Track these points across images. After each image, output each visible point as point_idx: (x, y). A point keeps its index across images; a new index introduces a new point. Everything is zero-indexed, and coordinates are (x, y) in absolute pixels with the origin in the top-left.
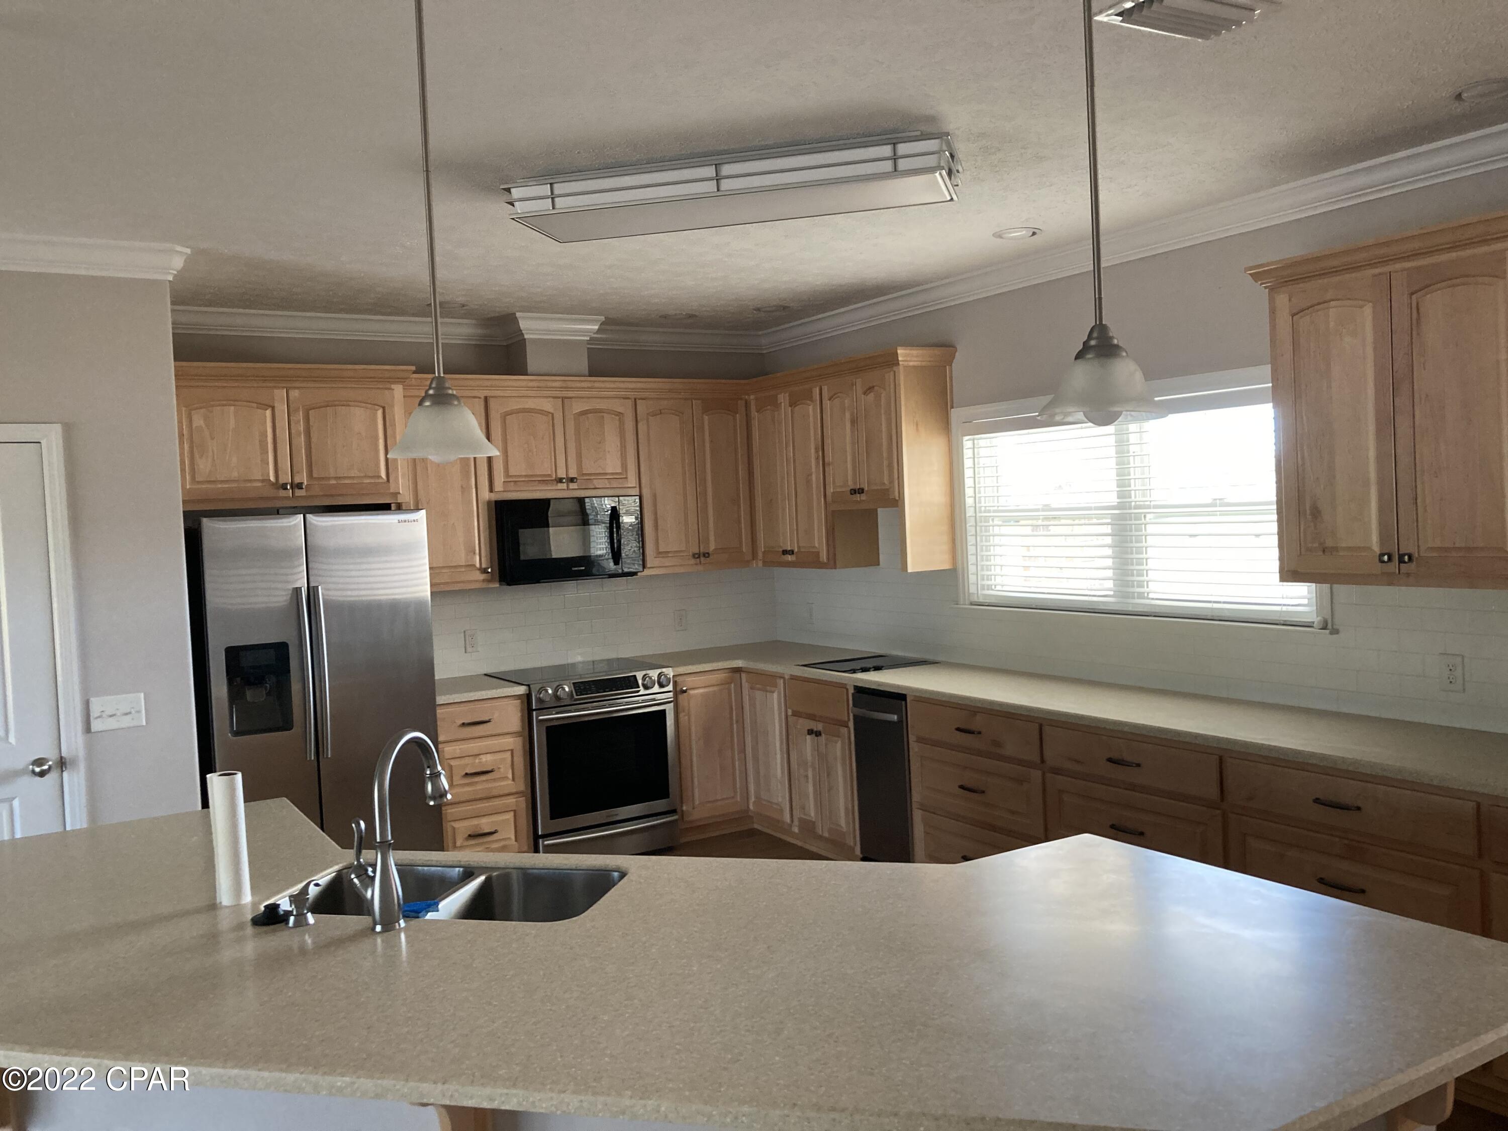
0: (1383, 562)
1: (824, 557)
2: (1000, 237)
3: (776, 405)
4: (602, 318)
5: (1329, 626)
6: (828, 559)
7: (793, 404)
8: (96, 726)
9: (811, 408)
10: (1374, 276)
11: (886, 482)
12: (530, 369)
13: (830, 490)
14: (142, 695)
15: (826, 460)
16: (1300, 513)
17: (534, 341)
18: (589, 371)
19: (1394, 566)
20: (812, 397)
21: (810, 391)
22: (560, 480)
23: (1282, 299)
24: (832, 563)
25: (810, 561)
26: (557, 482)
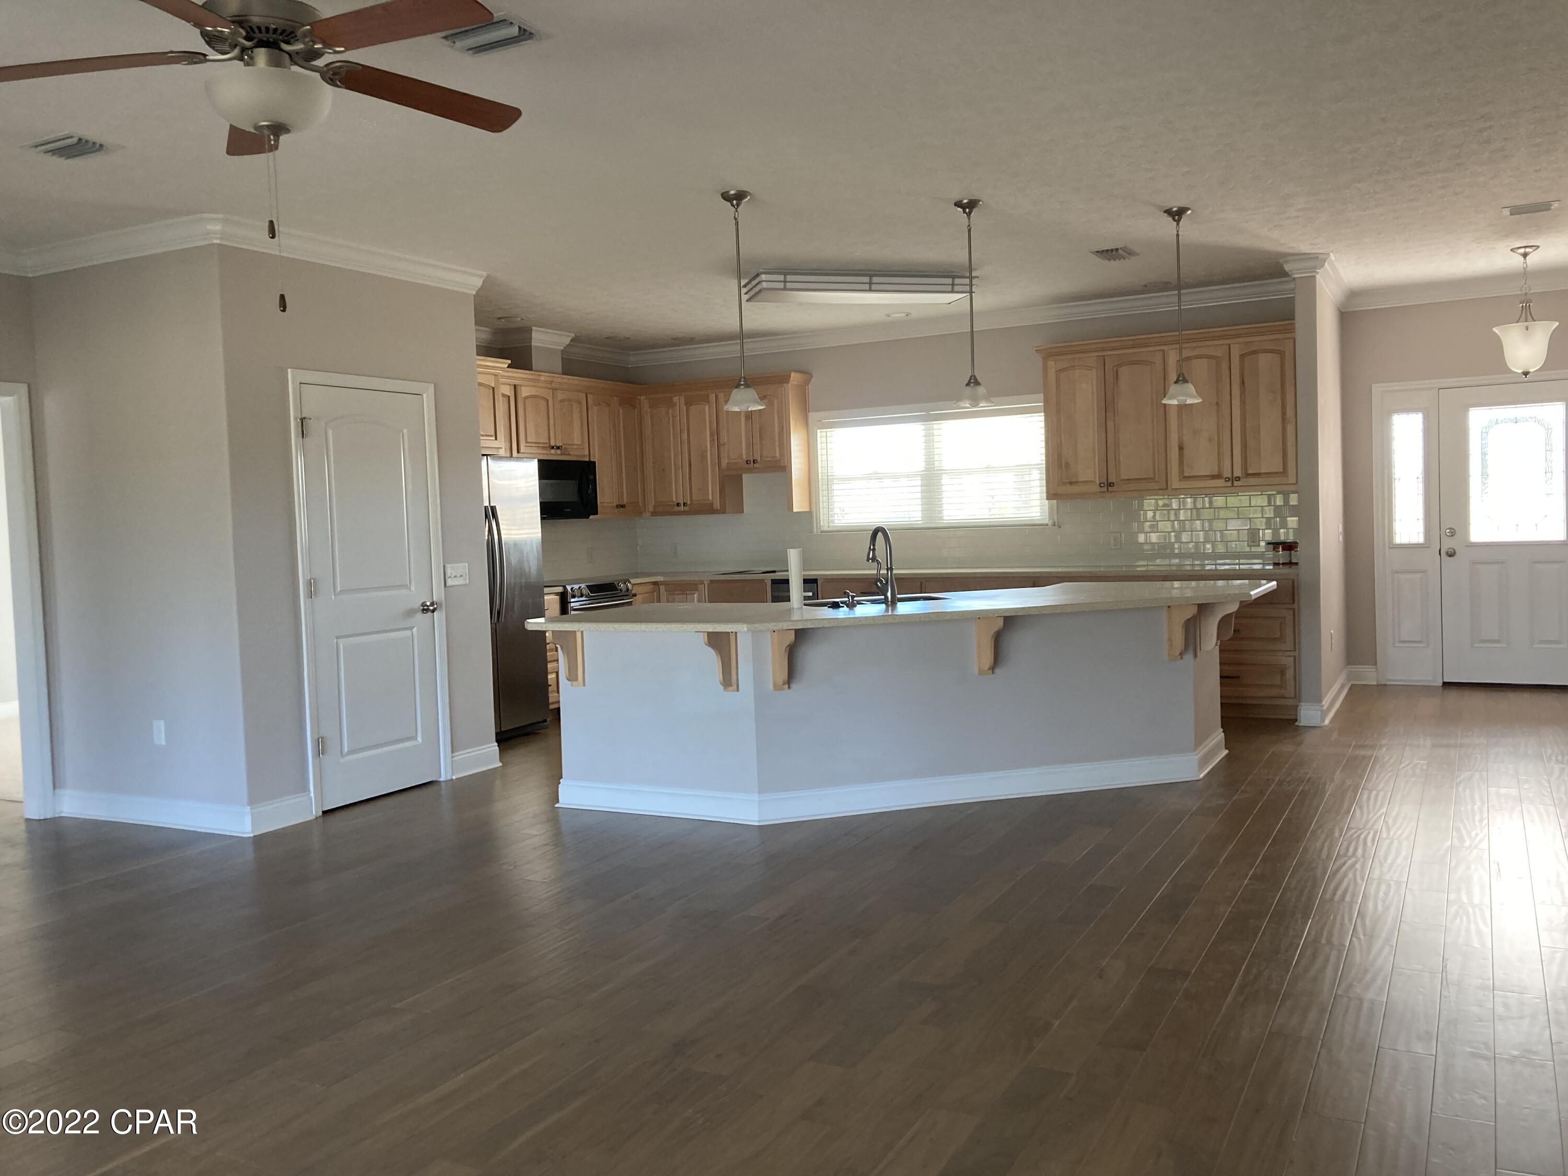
0: (1102, 487)
1: (717, 505)
2: (889, 316)
3: (672, 405)
4: (574, 335)
5: (1056, 524)
6: (720, 507)
7: (688, 404)
8: (450, 582)
9: (707, 407)
10: (1097, 356)
11: (778, 455)
12: (534, 367)
13: (724, 462)
14: (467, 564)
15: (722, 441)
16: (1060, 466)
17: (537, 347)
18: (563, 371)
19: (1105, 489)
20: (708, 400)
21: (708, 396)
22: (553, 448)
23: (1051, 363)
24: (722, 511)
25: (708, 510)
26: (551, 449)
